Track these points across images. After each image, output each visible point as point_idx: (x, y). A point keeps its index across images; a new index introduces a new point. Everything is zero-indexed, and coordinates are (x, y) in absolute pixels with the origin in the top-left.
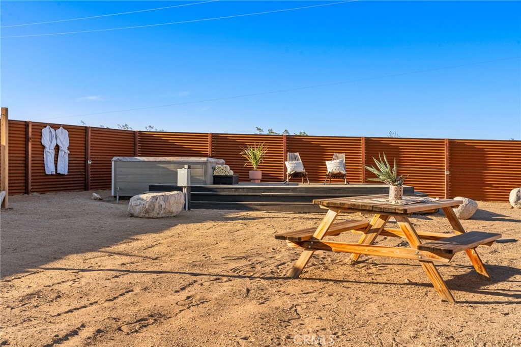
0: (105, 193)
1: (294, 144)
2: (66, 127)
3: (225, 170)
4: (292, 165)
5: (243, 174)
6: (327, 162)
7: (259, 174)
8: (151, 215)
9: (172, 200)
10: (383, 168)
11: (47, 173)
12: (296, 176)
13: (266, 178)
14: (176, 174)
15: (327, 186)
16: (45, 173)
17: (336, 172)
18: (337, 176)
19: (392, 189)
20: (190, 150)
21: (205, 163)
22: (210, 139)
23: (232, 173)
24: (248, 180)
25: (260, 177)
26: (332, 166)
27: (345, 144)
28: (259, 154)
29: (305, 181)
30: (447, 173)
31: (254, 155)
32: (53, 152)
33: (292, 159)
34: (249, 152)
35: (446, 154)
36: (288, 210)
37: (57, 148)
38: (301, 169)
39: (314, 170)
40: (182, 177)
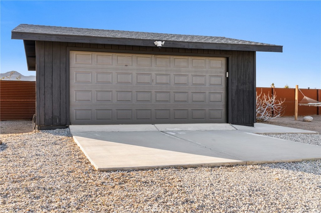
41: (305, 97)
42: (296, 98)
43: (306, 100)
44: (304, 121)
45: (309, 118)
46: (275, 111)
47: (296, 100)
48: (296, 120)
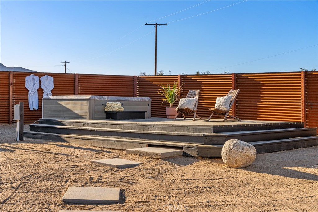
11: (30, 109)
16: (29, 109)
37: (40, 90)
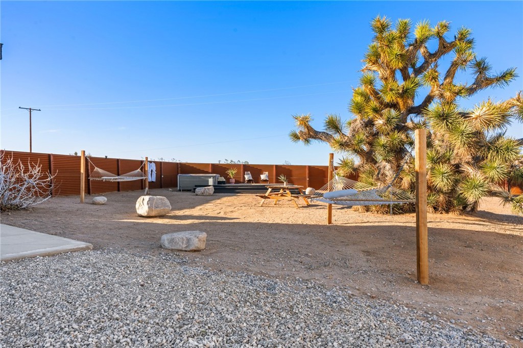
0: (175, 189)
1: (247, 168)
2: (154, 162)
3: (223, 179)
4: (247, 177)
5: (228, 180)
6: (261, 176)
7: (234, 180)
8: (204, 194)
9: (210, 190)
10: (283, 178)
12: (249, 181)
13: (237, 182)
14: (208, 181)
15: (261, 184)
17: (265, 179)
18: (265, 181)
19: (285, 183)
20: (203, 170)
21: (215, 176)
22: (210, 166)
23: (225, 180)
24: (230, 183)
25: (234, 181)
26: (263, 177)
27: (268, 168)
28: (234, 172)
29: (253, 183)
30: (308, 179)
31: (232, 173)
32: (150, 172)
33: (248, 174)
34: (229, 171)
35: (307, 172)
36: (252, 193)
37: (152, 171)
38: (251, 178)
39: (256, 178)
40: (211, 182)
41: (96, 169)
42: (82, 170)
43: (98, 173)
44: (94, 203)
45: (101, 199)
46: (39, 192)
47: (83, 174)
48: (82, 202)
